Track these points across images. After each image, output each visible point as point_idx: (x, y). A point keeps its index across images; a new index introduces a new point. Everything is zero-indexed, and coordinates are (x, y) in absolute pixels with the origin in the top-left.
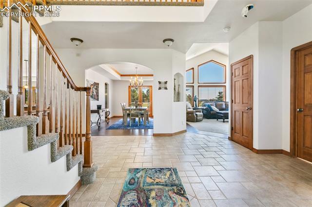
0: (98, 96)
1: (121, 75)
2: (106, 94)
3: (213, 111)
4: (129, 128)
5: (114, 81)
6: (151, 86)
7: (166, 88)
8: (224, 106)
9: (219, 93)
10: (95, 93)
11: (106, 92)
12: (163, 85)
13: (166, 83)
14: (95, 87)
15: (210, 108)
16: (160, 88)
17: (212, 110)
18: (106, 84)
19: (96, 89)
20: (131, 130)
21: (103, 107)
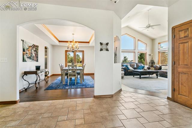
0: (37, 57)
1: (60, 41)
2: (46, 57)
3: (130, 69)
4: (67, 88)
5: (53, 46)
6: (83, 51)
7: (107, 50)
8: (135, 66)
9: (124, 57)
10: (34, 55)
11: (46, 55)
12: (104, 47)
13: (107, 44)
14: (34, 49)
15: (128, 67)
16: (101, 50)
17: (128, 69)
18: (46, 48)
19: (35, 51)
20: (69, 90)
21: (42, 67)
